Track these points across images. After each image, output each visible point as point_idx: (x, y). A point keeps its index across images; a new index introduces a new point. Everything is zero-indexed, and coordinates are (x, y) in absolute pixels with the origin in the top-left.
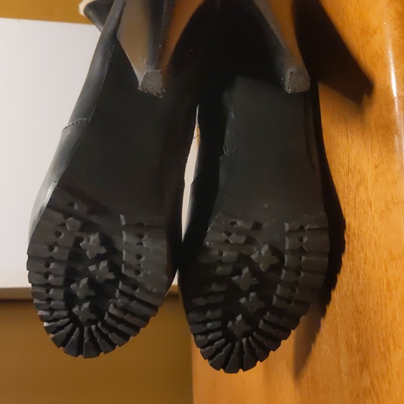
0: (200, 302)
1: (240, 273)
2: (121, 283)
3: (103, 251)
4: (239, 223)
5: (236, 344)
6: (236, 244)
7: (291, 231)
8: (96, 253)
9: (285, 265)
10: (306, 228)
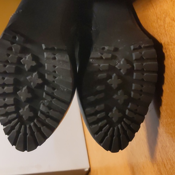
0: (91, 98)
1: (111, 78)
2: (46, 86)
3: (34, 64)
4: (107, 48)
5: (115, 128)
6: (107, 59)
7: (134, 49)
8: (30, 65)
9: (135, 69)
10: (142, 46)
